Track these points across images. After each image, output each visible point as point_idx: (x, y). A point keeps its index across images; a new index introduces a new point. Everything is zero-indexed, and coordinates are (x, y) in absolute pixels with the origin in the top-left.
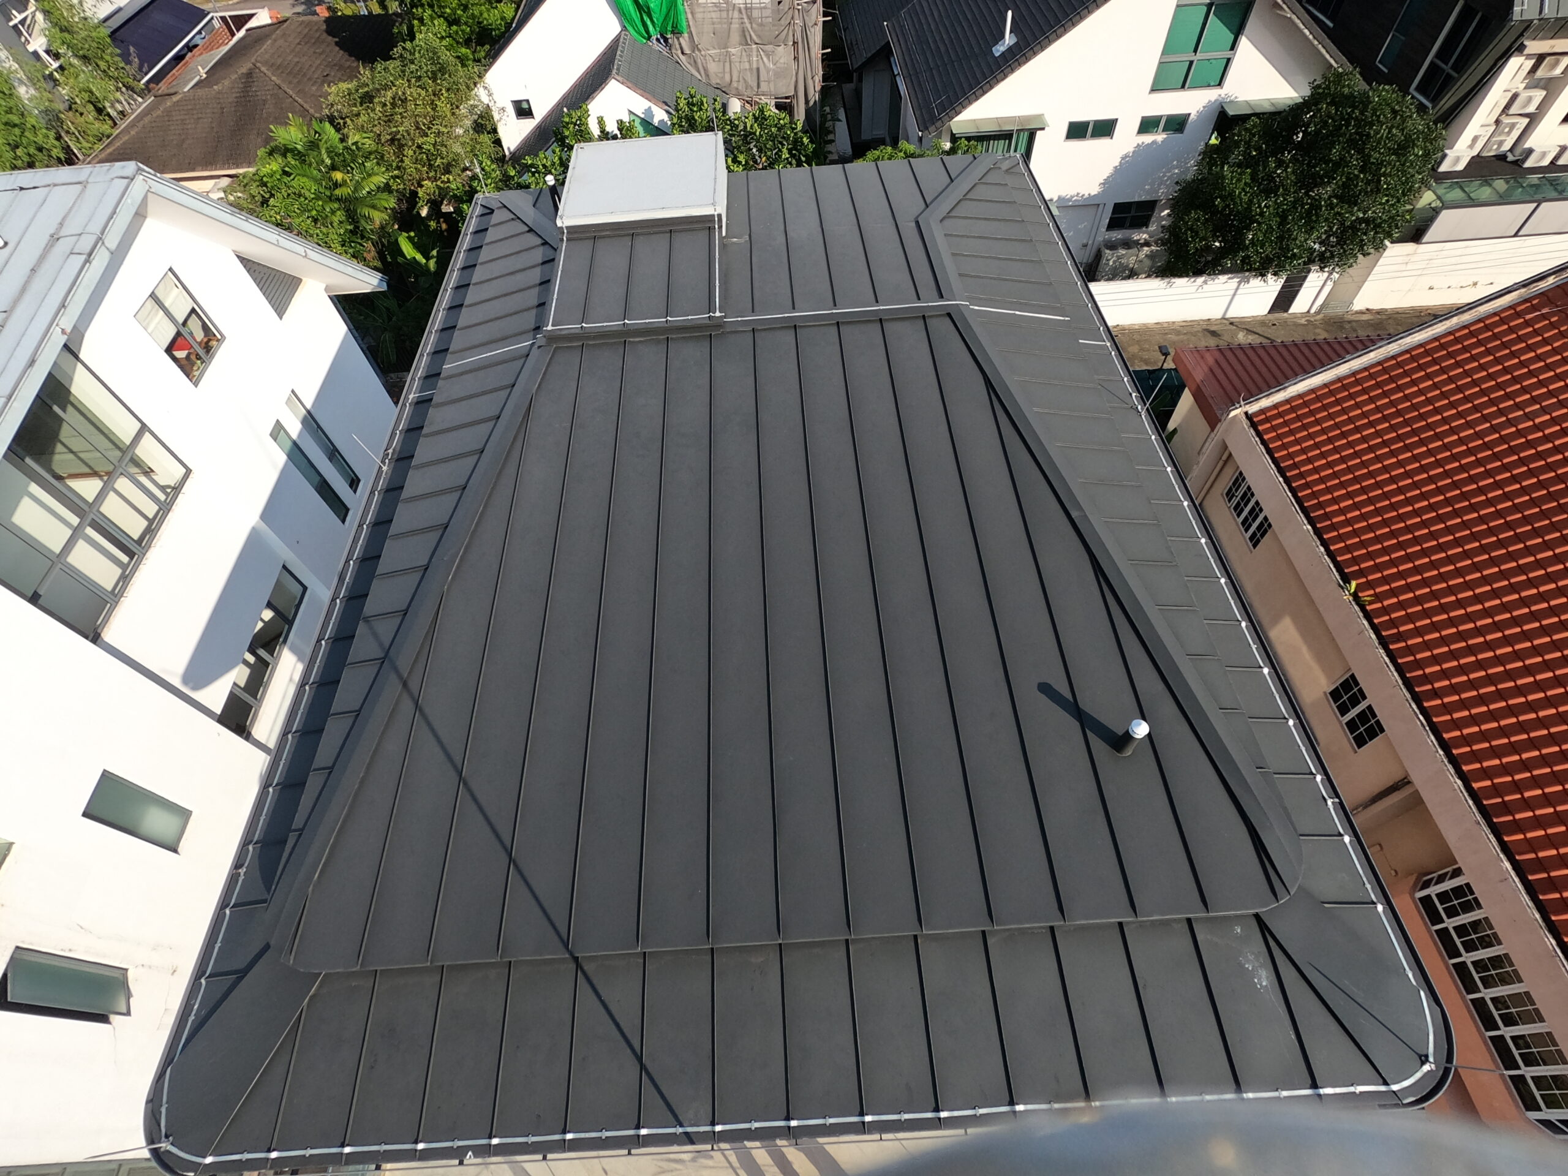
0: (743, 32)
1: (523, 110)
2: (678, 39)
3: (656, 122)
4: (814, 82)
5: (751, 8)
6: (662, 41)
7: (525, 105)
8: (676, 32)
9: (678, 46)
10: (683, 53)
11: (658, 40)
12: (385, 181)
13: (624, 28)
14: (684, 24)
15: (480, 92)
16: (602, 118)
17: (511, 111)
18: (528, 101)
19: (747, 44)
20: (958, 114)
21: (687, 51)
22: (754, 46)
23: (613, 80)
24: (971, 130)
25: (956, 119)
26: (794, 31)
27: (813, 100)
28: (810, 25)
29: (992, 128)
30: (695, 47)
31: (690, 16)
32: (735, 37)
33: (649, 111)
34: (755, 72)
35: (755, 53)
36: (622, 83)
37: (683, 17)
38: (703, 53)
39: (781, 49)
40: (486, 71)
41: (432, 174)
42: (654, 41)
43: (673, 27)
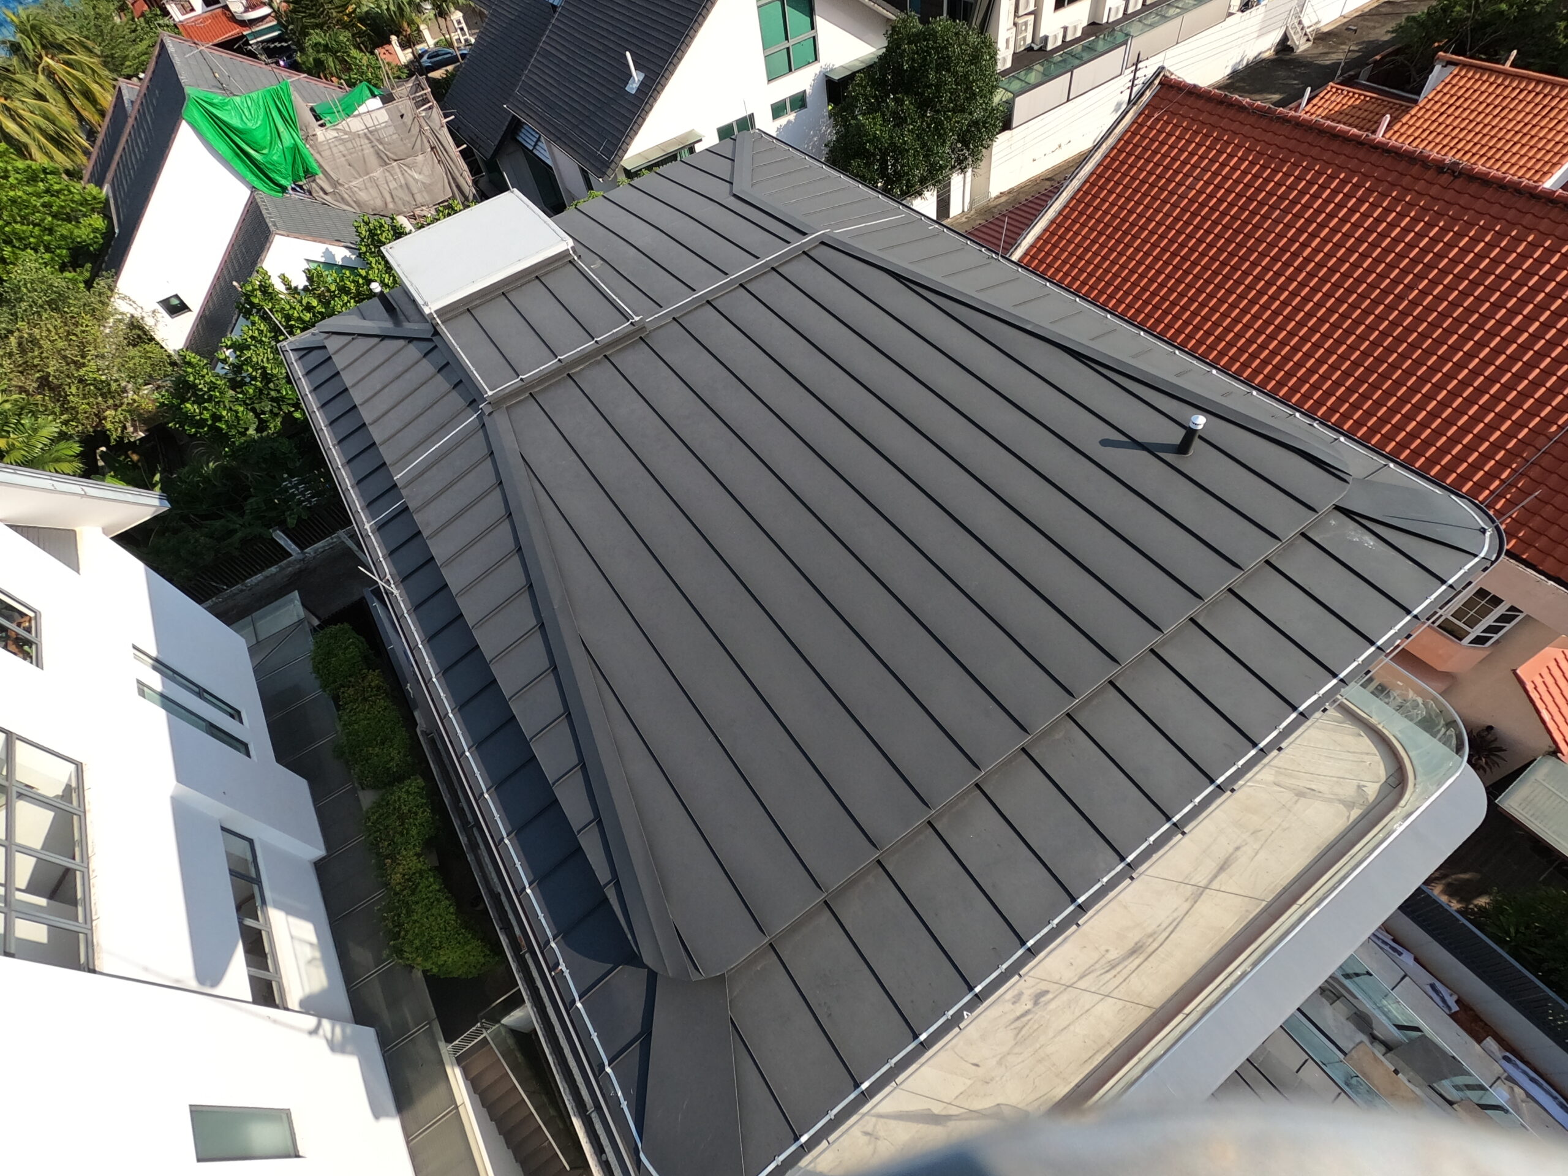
0: (378, 154)
1: (175, 307)
2: (314, 180)
3: (339, 260)
4: (464, 179)
5: (376, 130)
6: (298, 189)
7: (175, 302)
8: (309, 174)
9: (318, 189)
10: (326, 193)
11: (293, 189)
12: (57, 430)
13: (253, 189)
14: (315, 165)
15: (119, 305)
16: (284, 275)
17: (163, 313)
18: (177, 296)
19: (386, 164)
20: (625, 152)
21: (329, 189)
22: (395, 164)
23: (277, 236)
24: (640, 162)
25: (626, 156)
26: (427, 137)
27: (471, 195)
28: (437, 128)
29: (657, 155)
30: (335, 184)
31: (318, 156)
32: (373, 160)
33: (327, 253)
34: (405, 187)
35: (398, 170)
36: (288, 236)
37: (311, 160)
38: (346, 186)
39: (420, 158)
40: (116, 282)
41: (111, 402)
42: (291, 192)
43: (304, 172)
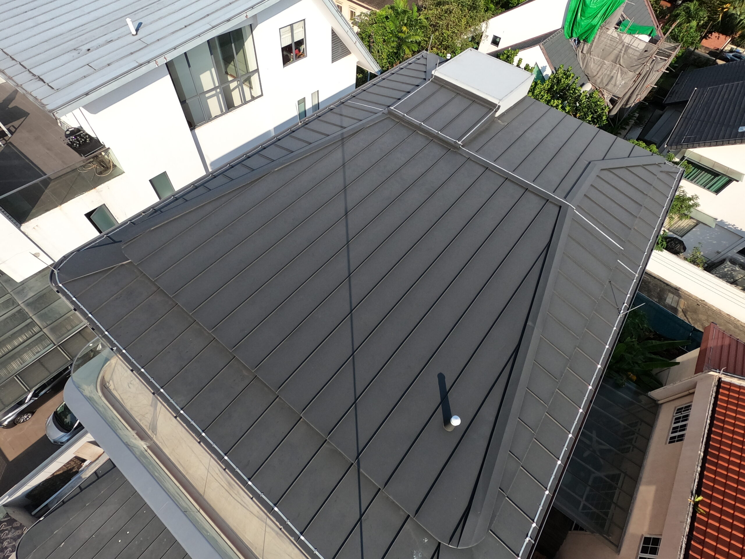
0: (618, 57)
1: (495, 41)
2: (584, 44)
3: (544, 74)
4: (637, 97)
5: (629, 47)
6: (576, 42)
7: (498, 40)
8: (585, 41)
9: (582, 48)
10: (582, 52)
11: (575, 40)
13: (563, 28)
14: (592, 38)
15: (484, 25)
16: (522, 59)
17: (490, 39)
18: (500, 38)
19: (615, 63)
20: (693, 147)
21: (585, 52)
22: (618, 65)
23: (539, 46)
24: (695, 159)
25: (691, 150)
26: (643, 68)
27: (630, 105)
28: (655, 70)
29: (709, 165)
30: (589, 51)
31: (597, 37)
32: (612, 57)
33: (544, 68)
34: (610, 77)
35: (616, 69)
36: (541, 49)
37: (593, 36)
38: (591, 56)
39: (631, 74)
40: (492, 17)
41: (440, 47)
42: (573, 40)
43: (586, 38)
